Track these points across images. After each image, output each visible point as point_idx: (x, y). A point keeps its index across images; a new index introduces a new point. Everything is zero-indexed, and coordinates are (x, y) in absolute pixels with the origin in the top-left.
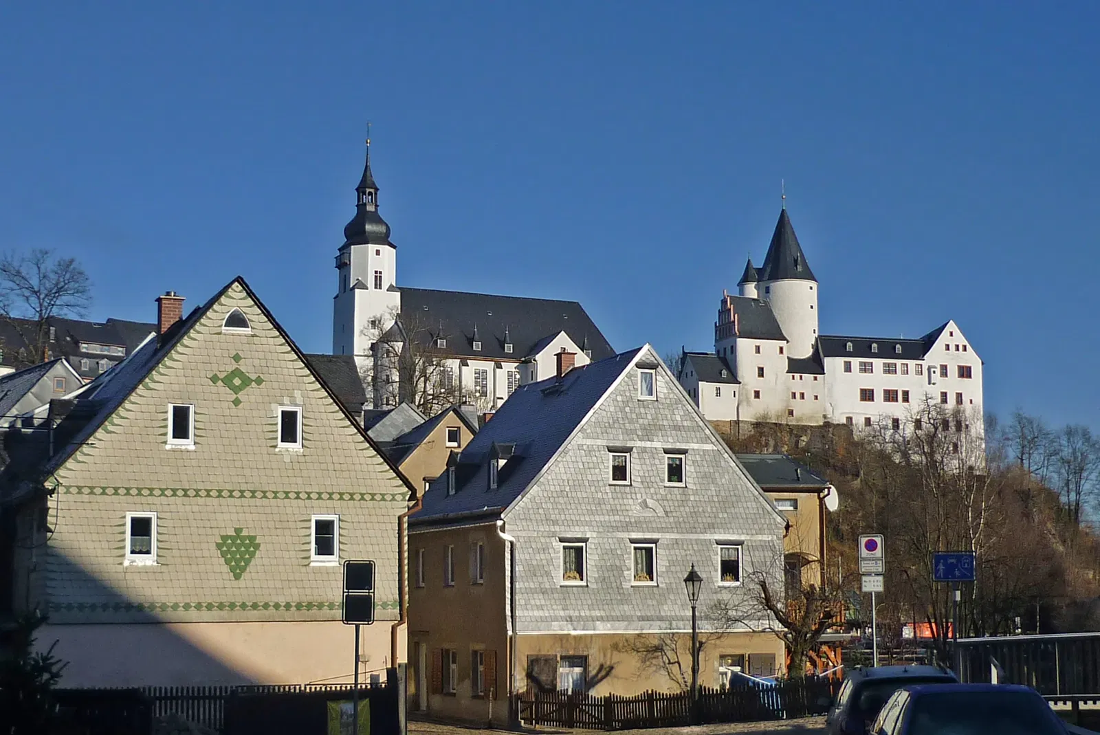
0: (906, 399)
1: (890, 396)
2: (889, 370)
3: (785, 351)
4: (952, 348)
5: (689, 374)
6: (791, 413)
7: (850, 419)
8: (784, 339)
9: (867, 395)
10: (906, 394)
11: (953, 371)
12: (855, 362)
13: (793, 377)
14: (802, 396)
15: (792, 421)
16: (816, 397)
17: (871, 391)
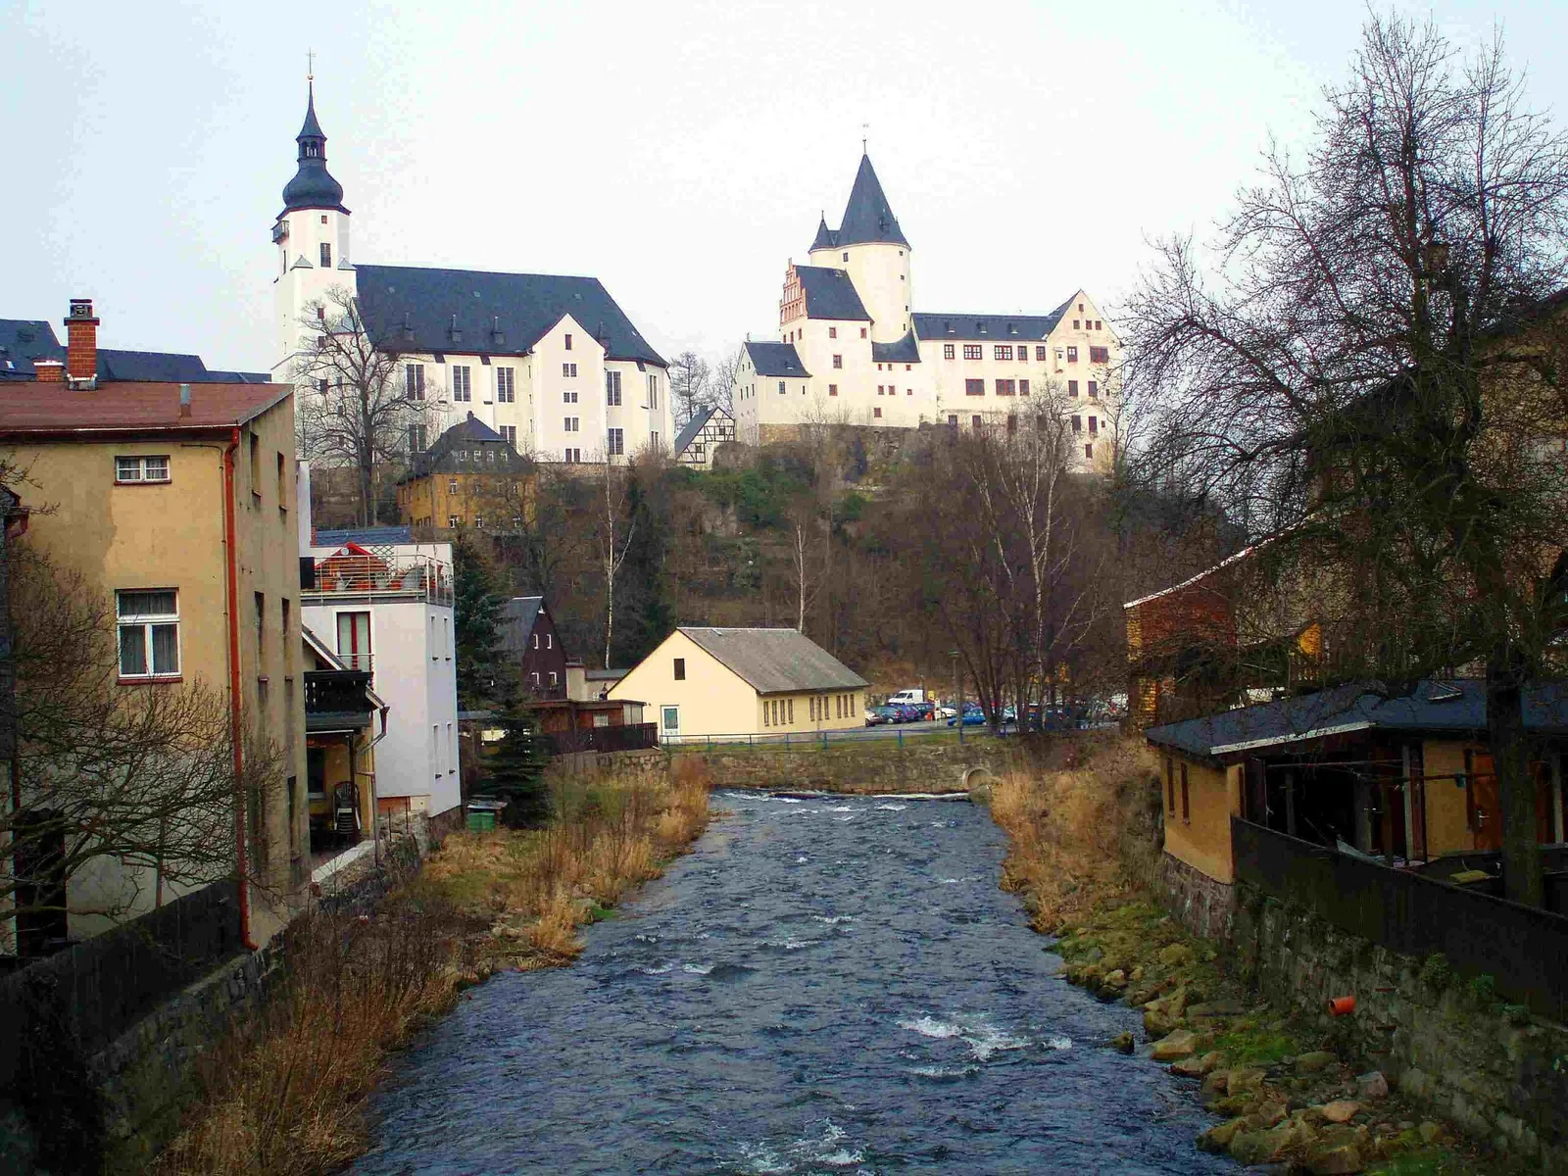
0: (1025, 391)
1: (1004, 387)
2: (1003, 355)
3: (868, 333)
4: (1083, 325)
5: (746, 366)
6: (878, 412)
7: (953, 418)
8: (867, 318)
9: (974, 387)
10: (1024, 385)
11: (1084, 354)
12: (959, 346)
13: (880, 367)
14: (892, 390)
15: (879, 423)
16: (910, 392)
17: (980, 382)
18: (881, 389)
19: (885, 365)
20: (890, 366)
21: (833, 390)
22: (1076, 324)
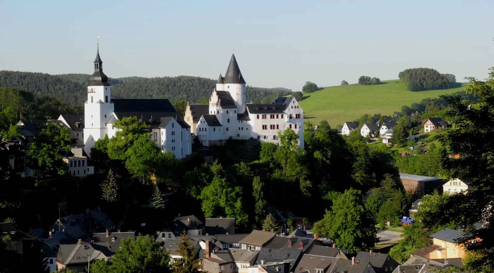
0: (278, 128)
1: (272, 127)
2: (273, 117)
3: (236, 112)
4: (294, 107)
5: (203, 122)
6: (238, 135)
7: (258, 137)
8: (236, 107)
9: (264, 127)
10: (278, 126)
11: (294, 116)
12: (261, 116)
13: (239, 122)
14: (242, 129)
15: (239, 138)
16: (247, 129)
17: (266, 126)
18: (239, 129)
19: (241, 121)
20: (242, 122)
21: (227, 129)
22: (292, 107)
